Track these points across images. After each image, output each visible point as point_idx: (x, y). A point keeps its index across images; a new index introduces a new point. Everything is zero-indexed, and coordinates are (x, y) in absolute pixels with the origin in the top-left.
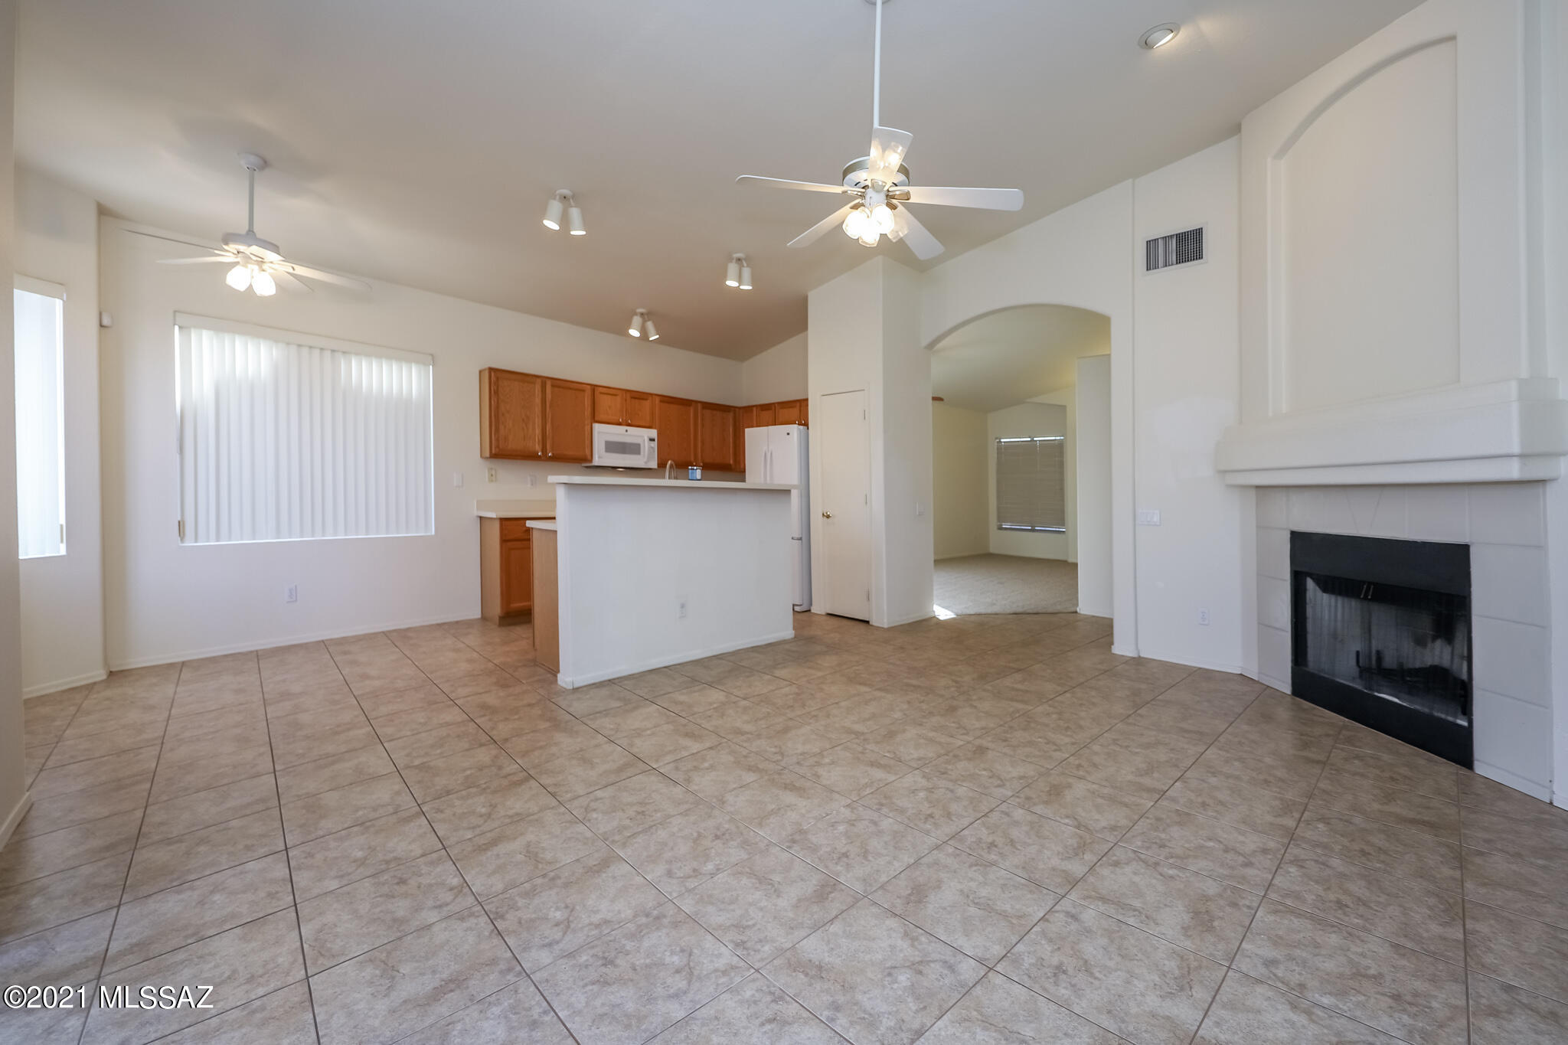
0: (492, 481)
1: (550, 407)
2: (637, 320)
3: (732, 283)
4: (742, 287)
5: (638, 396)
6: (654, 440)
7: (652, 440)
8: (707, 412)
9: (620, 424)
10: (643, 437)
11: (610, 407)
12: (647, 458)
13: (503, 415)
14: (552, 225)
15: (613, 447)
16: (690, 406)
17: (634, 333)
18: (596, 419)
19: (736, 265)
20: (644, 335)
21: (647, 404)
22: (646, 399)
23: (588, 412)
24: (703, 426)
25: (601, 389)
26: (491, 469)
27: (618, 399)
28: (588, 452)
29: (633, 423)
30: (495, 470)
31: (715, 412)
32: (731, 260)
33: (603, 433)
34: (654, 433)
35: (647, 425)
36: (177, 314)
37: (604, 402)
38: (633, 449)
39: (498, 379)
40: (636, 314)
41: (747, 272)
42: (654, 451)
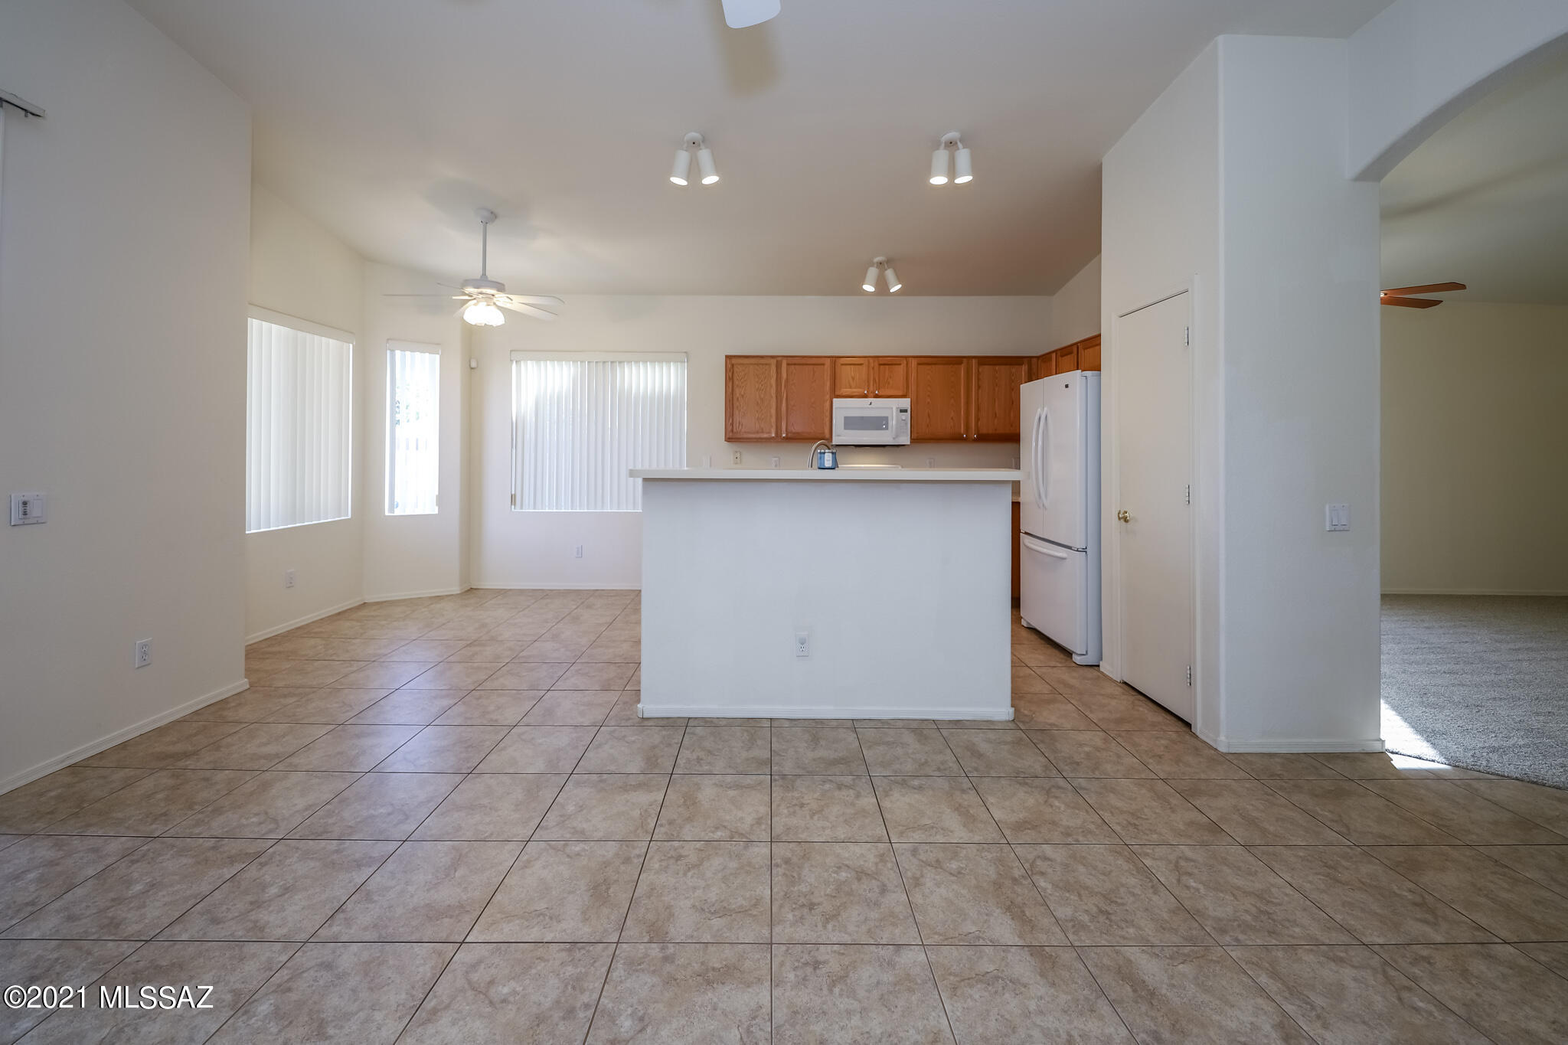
0: (736, 463)
1: (785, 386)
2: (873, 272)
3: (939, 180)
4: (959, 181)
5: (886, 363)
6: (906, 411)
7: (904, 411)
8: (986, 370)
9: (865, 396)
10: (892, 408)
11: (853, 378)
12: (898, 431)
13: (738, 399)
14: (679, 181)
15: (851, 423)
16: (961, 363)
17: (869, 288)
18: (837, 393)
19: (945, 151)
20: (882, 287)
21: (900, 370)
22: (900, 364)
23: (828, 387)
24: (979, 387)
25: (843, 361)
26: (736, 452)
27: (864, 369)
28: (827, 431)
29: (881, 394)
30: (740, 453)
31: (997, 368)
32: (936, 145)
33: (844, 408)
34: (906, 403)
35: (901, 393)
36: (513, 353)
37: (846, 373)
38: (879, 423)
39: (733, 365)
40: (872, 264)
41: (963, 156)
42: (906, 424)
